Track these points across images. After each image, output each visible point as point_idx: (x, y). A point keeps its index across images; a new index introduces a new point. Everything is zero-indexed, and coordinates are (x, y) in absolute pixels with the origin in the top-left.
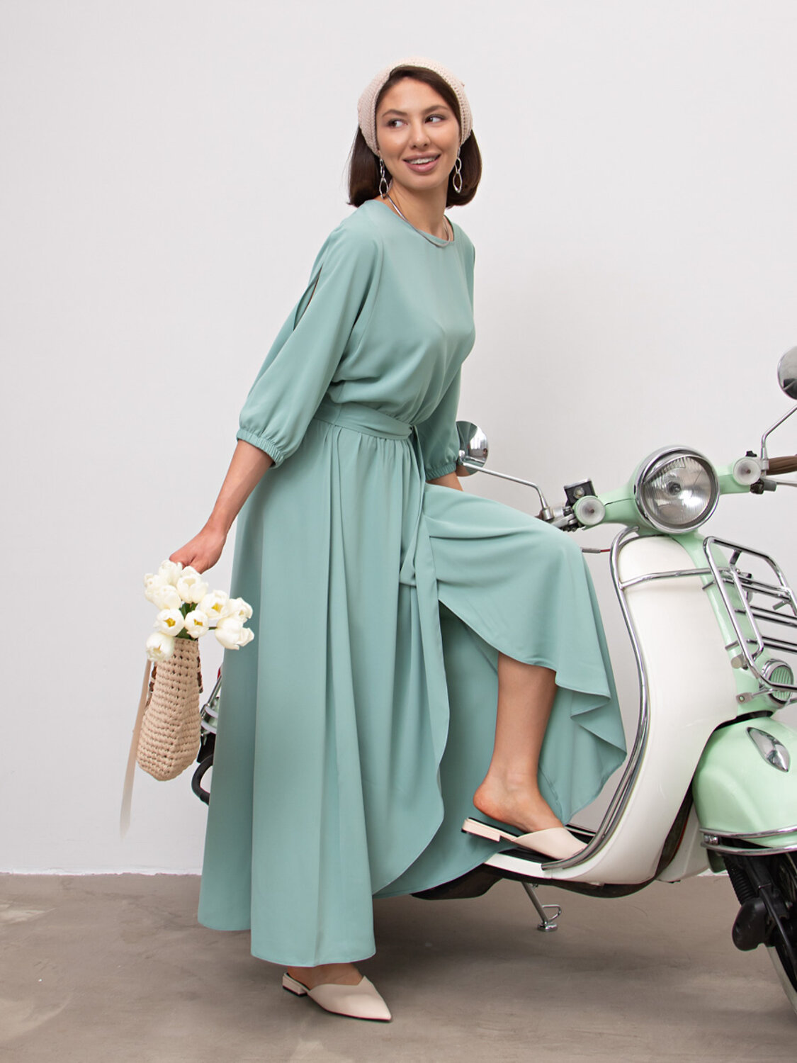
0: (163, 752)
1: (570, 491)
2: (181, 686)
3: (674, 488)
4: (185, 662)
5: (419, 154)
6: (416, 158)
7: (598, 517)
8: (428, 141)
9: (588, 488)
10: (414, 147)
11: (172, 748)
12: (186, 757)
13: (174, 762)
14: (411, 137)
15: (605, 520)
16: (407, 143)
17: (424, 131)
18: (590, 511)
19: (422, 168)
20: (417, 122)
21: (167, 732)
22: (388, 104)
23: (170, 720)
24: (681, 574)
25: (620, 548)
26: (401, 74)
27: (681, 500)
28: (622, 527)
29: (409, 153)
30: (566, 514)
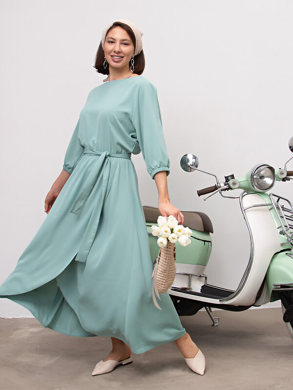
0: (161, 282)
1: (226, 178)
2: (167, 258)
3: (262, 177)
4: (169, 250)
5: (116, 55)
6: (115, 56)
7: (237, 186)
8: (120, 51)
9: (232, 176)
10: (115, 52)
11: (164, 281)
12: (169, 284)
13: (165, 286)
14: (114, 48)
15: (239, 188)
16: (113, 50)
17: (120, 47)
18: (234, 184)
19: (117, 60)
20: (118, 43)
21: (162, 275)
22: (110, 35)
23: (163, 271)
24: (262, 205)
25: (243, 197)
26: (117, 24)
27: (265, 181)
28: (242, 190)
29: (113, 54)
30: (225, 185)
